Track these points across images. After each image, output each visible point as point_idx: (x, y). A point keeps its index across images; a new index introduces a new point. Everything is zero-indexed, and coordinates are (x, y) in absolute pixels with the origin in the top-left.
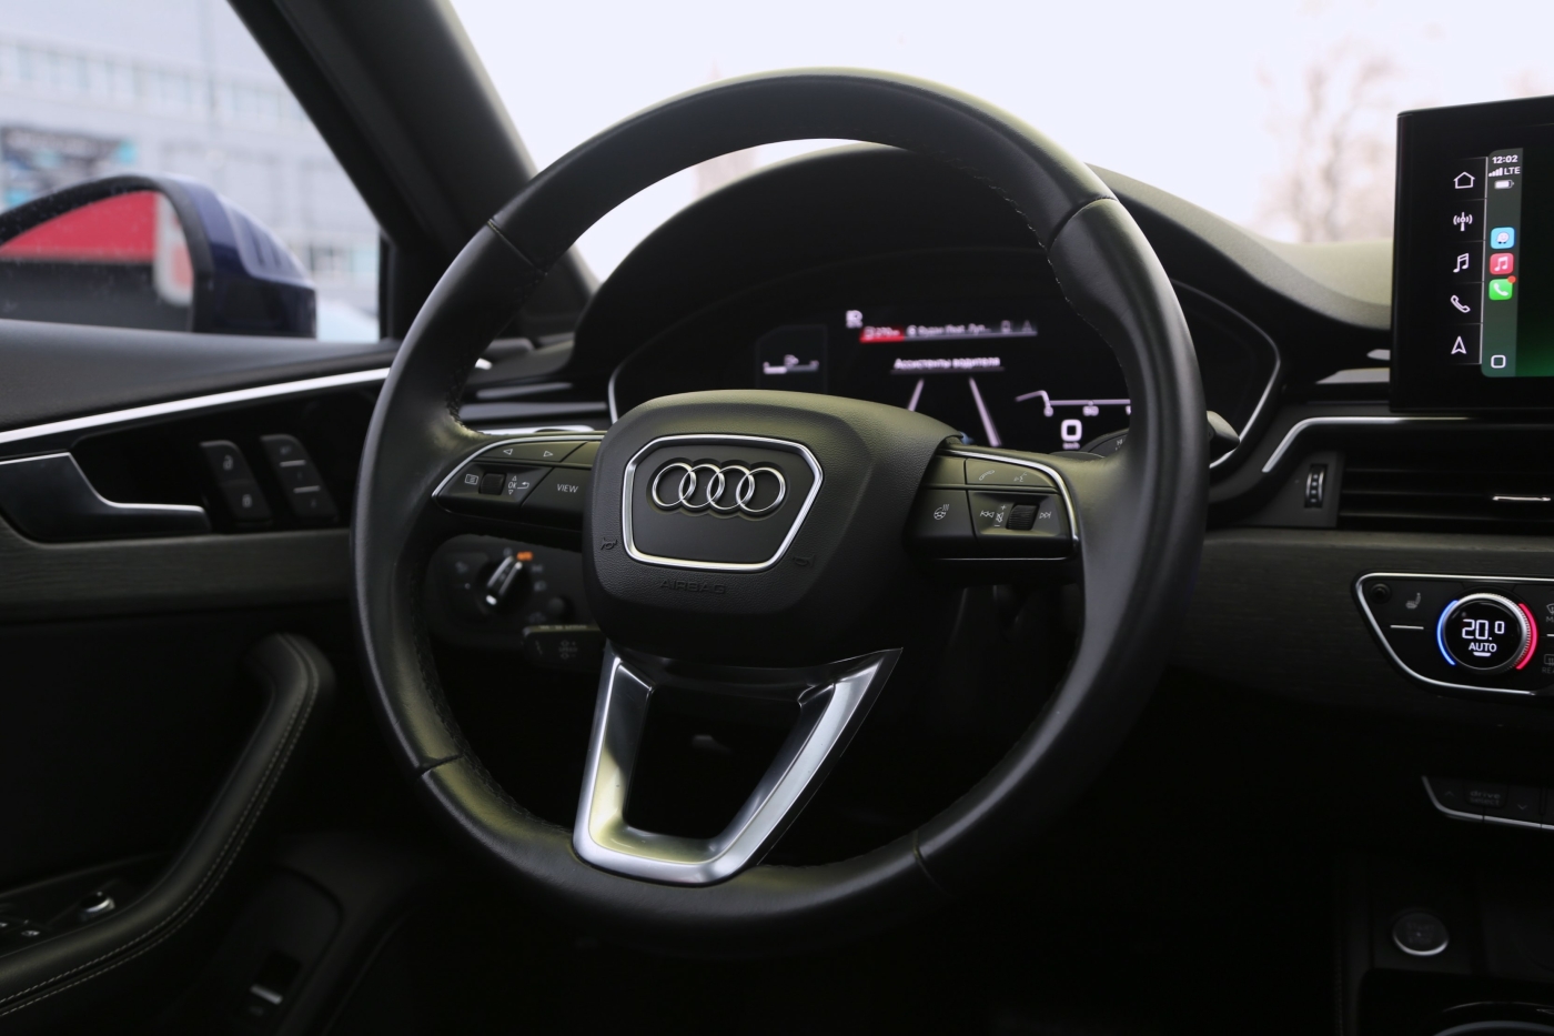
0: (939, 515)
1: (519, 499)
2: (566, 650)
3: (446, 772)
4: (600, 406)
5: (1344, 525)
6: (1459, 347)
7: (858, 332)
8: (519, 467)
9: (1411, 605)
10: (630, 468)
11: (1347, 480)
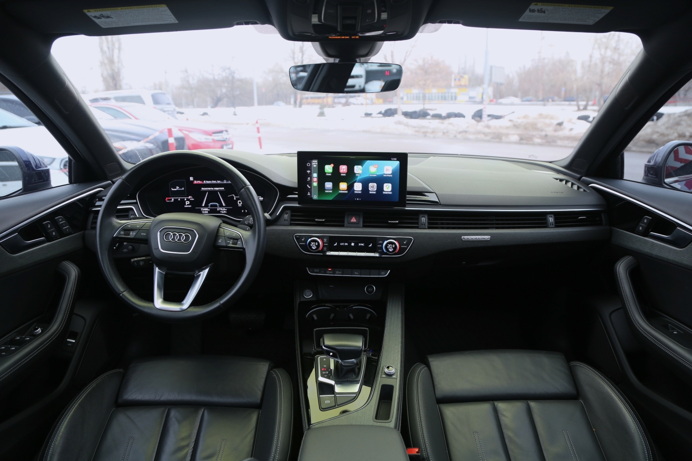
0: (220, 241)
1: (133, 237)
2: (141, 263)
3: (125, 293)
4: (135, 201)
5: (291, 225)
6: (309, 194)
7: (193, 181)
8: (132, 230)
9: (303, 240)
10: (159, 233)
11: (292, 216)
